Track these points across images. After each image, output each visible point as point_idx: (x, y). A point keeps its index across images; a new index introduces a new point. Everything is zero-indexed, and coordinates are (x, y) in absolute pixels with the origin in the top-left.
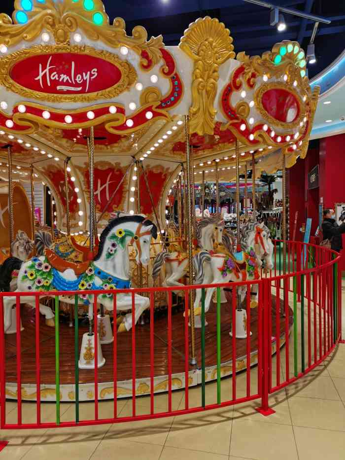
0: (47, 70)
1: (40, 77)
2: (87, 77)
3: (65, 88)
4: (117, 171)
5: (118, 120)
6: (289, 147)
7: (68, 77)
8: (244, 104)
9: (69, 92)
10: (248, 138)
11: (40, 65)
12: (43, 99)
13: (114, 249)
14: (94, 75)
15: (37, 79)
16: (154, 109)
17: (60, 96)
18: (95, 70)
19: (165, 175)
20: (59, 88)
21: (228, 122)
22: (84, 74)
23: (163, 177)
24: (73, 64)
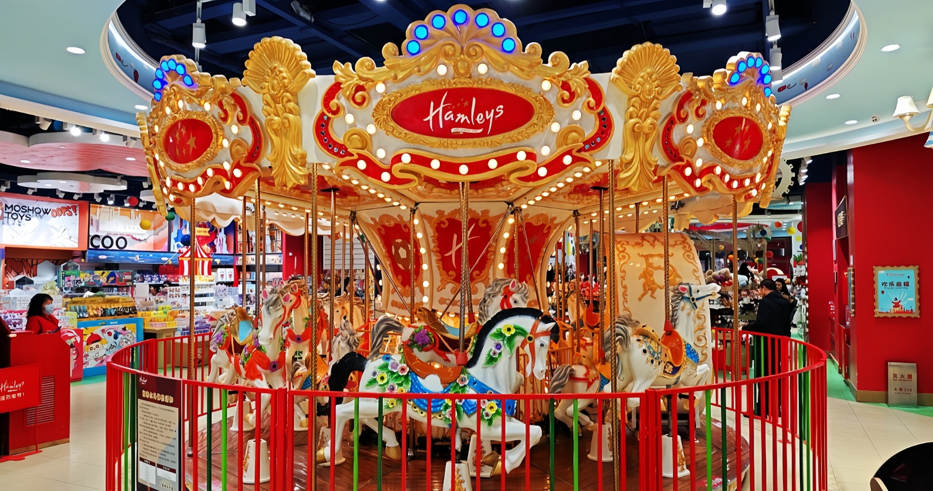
0: (440, 109)
1: (430, 118)
2: (490, 116)
3: (461, 130)
4: (483, 223)
5: (527, 168)
6: (746, 194)
7: (466, 117)
8: (689, 141)
9: (466, 136)
10: (693, 185)
11: (432, 104)
12: (432, 145)
13: (498, 351)
14: (500, 112)
15: (425, 120)
16: (574, 153)
17: (454, 141)
18: (502, 107)
19: (549, 228)
20: (453, 130)
21: (668, 165)
22: (487, 112)
23: (545, 231)
24: (474, 99)
